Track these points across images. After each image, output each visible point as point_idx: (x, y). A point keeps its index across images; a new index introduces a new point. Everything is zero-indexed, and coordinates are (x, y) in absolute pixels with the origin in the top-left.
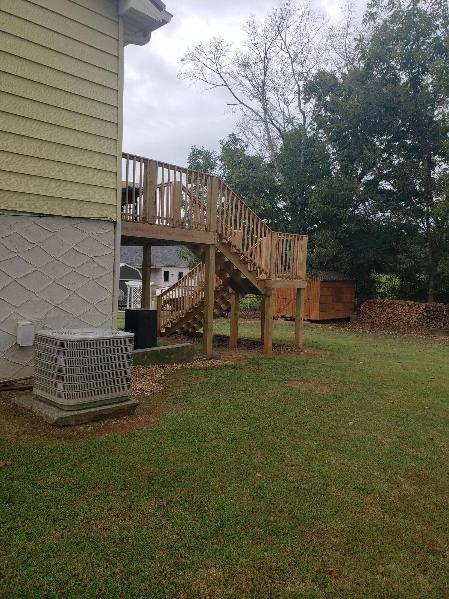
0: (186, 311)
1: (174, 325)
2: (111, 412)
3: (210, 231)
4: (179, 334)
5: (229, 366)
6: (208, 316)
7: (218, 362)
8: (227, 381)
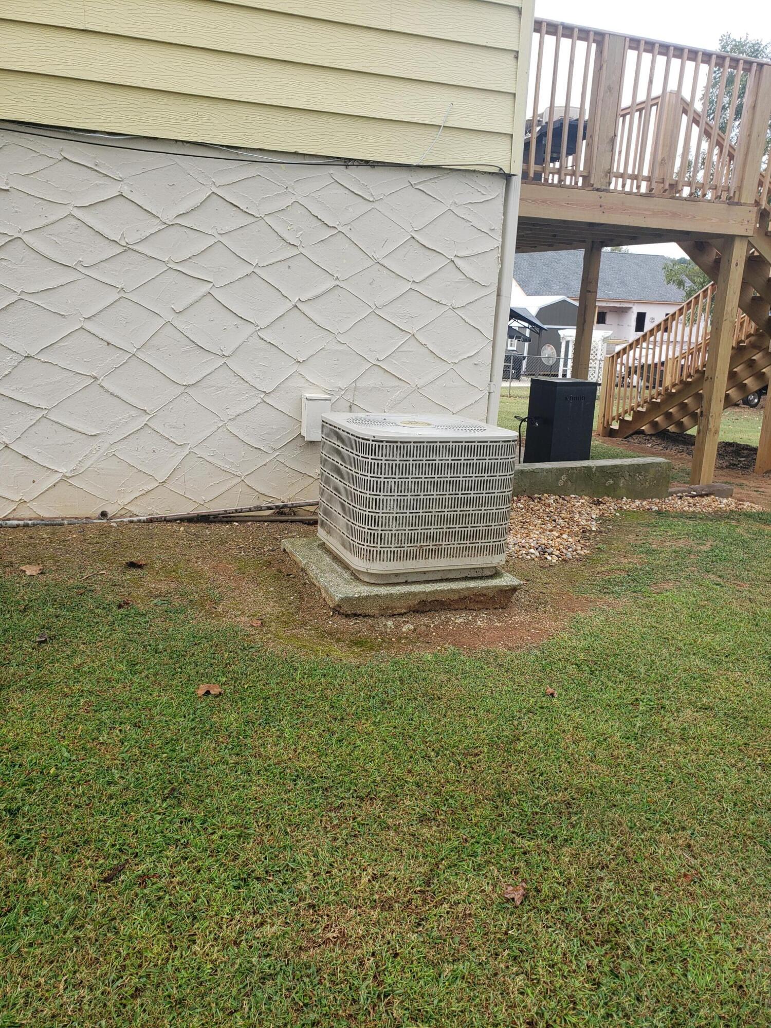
0: (667, 389)
1: (638, 415)
2: (456, 597)
3: (738, 204)
4: (646, 435)
5: (749, 516)
6: (710, 401)
7: (725, 503)
8: (740, 554)
